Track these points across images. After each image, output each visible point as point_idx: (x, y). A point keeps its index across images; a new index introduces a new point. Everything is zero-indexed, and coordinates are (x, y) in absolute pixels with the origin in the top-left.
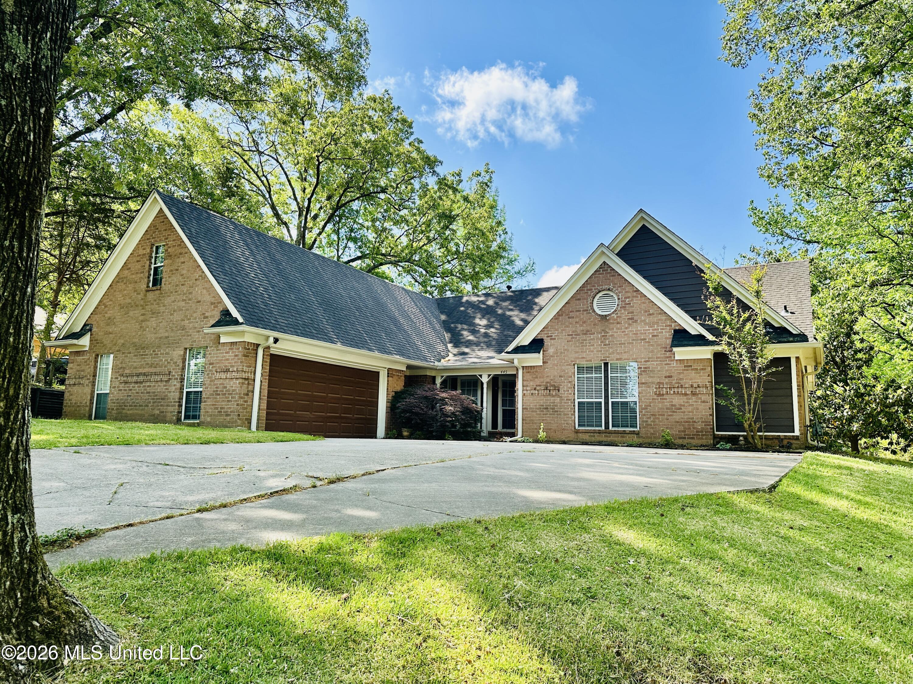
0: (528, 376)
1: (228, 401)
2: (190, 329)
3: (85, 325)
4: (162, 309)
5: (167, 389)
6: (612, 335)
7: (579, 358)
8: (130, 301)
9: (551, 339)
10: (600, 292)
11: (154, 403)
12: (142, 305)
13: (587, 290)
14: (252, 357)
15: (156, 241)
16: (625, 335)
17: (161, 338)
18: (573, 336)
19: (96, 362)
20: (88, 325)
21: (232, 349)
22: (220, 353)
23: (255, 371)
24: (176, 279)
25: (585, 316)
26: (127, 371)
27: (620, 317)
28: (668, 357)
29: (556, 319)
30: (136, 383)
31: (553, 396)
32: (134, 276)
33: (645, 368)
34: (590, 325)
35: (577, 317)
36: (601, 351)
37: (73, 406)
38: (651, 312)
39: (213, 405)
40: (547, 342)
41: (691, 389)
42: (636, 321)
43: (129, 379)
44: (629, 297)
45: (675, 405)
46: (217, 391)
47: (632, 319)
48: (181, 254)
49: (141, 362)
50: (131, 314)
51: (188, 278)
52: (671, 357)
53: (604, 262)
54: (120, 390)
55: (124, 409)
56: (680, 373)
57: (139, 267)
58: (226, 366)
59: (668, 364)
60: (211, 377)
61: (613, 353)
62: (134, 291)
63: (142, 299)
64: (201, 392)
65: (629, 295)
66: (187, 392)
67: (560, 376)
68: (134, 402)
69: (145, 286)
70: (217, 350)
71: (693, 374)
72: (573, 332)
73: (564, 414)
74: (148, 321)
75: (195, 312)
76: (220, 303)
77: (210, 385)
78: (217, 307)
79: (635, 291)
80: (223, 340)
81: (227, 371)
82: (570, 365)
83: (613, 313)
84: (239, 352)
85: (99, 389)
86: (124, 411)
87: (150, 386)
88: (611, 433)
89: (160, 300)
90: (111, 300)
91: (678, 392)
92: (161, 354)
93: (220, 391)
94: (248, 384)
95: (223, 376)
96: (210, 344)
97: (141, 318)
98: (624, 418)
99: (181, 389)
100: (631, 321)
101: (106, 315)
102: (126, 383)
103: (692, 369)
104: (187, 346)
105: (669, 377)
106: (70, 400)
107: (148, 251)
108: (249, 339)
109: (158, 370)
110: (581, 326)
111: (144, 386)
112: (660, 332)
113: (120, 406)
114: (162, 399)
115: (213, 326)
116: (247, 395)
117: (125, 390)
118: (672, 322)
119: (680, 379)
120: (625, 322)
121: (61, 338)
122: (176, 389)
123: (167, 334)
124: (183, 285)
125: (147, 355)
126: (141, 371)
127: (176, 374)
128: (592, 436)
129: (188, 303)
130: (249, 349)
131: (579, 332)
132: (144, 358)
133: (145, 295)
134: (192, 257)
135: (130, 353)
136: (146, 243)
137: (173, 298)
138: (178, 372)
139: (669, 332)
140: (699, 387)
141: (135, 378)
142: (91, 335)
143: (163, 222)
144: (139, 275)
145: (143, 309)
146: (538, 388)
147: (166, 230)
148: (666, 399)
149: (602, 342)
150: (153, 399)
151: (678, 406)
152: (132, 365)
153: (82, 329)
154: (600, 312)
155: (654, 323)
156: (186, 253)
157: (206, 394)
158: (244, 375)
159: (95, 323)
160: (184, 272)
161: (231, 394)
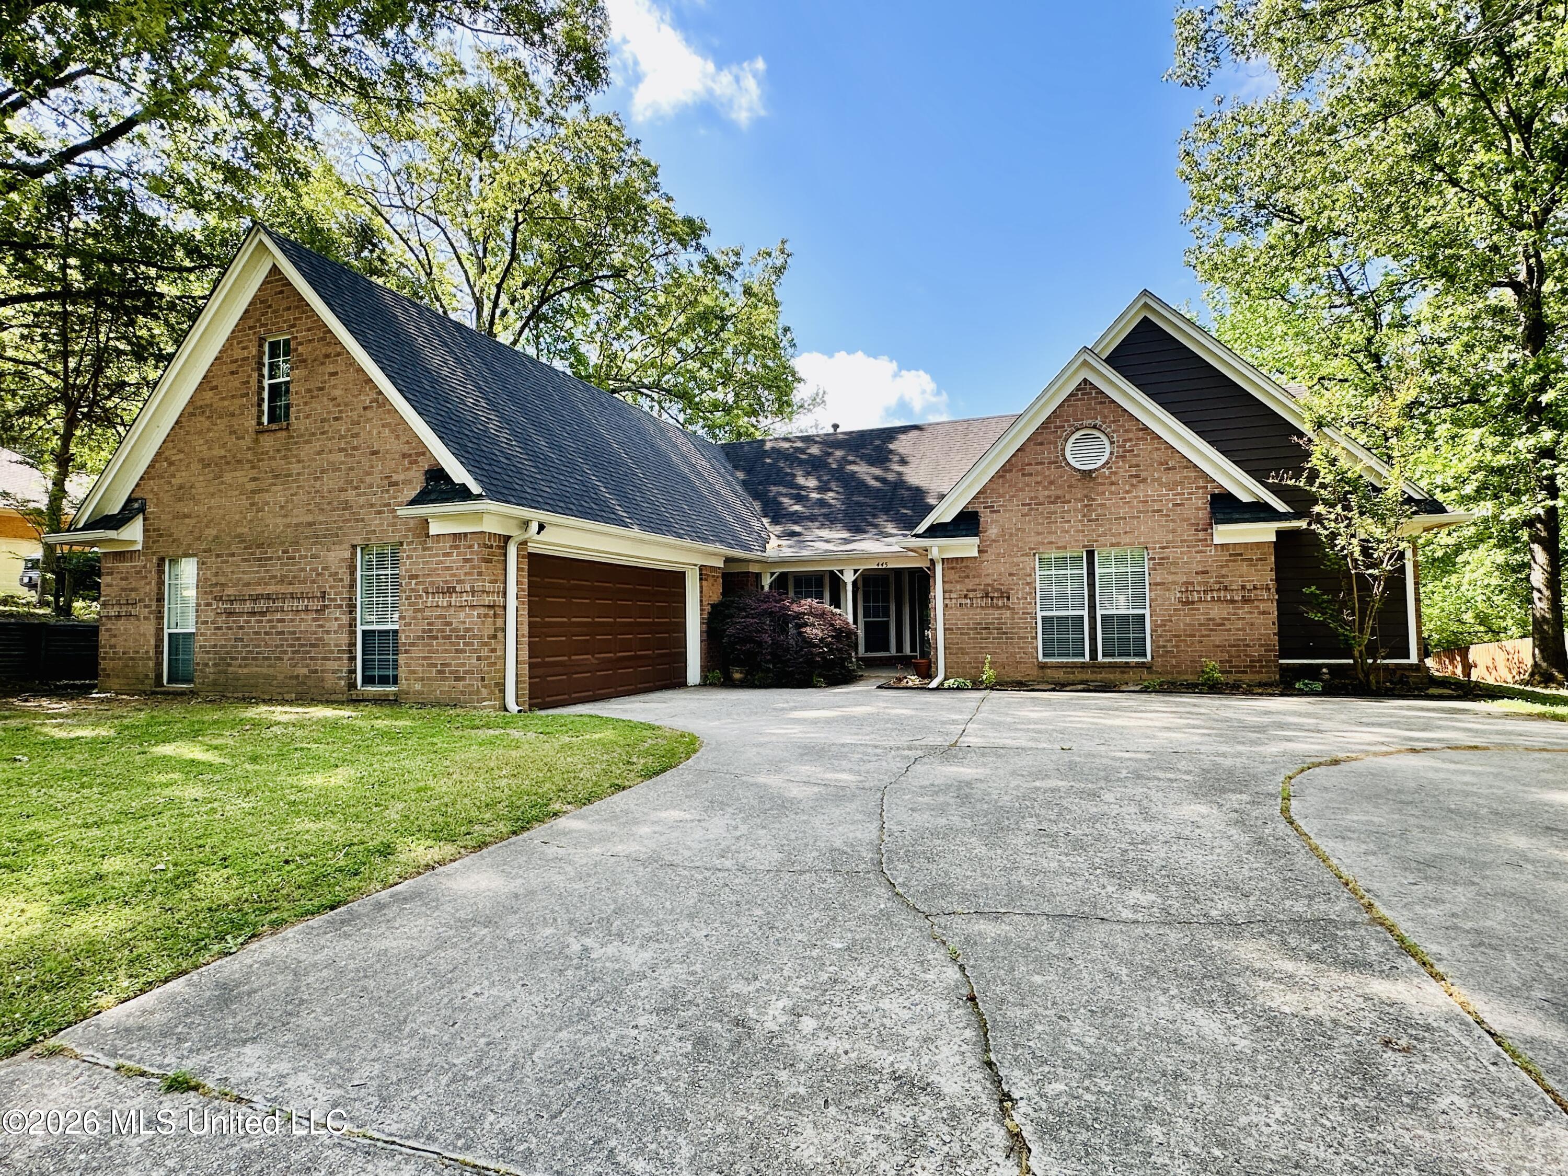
0: (953, 575)
1: (457, 651)
2: (361, 507)
3: (130, 500)
4: (295, 468)
5: (321, 626)
6: (1102, 505)
7: (1043, 543)
8: (223, 453)
9: (992, 512)
10: (1078, 430)
11: (294, 652)
12: (248, 461)
13: (1056, 427)
14: (498, 561)
15: (269, 331)
16: (1125, 503)
17: (297, 525)
18: (1032, 505)
19: (161, 572)
20: (136, 500)
21: (457, 547)
22: (430, 556)
23: (505, 588)
24: (321, 407)
25: (1053, 472)
26: (230, 591)
27: (1116, 473)
28: (1200, 541)
29: (1001, 476)
30: (253, 613)
31: (998, 608)
32: (226, 403)
33: (1162, 559)
34: (1061, 487)
35: (1037, 474)
36: (1083, 531)
37: (120, 659)
38: (1171, 464)
39: (424, 658)
40: (985, 517)
41: (1241, 594)
42: (1144, 480)
43: (237, 606)
44: (1130, 440)
45: (1213, 619)
46: (431, 631)
47: (1137, 476)
48: (327, 356)
49: (258, 572)
50: (228, 477)
51: (346, 405)
52: (1206, 540)
53: (1085, 380)
54: (219, 628)
55: (230, 665)
56: (1222, 567)
57: (237, 384)
58: (446, 582)
59: (1201, 552)
60: (414, 604)
61: (1104, 534)
62: (231, 433)
63: (249, 449)
64: (396, 632)
65: (1131, 435)
66: (364, 632)
67: (1010, 575)
68: (251, 652)
69: (254, 422)
70: (424, 549)
71: (1245, 567)
72: (1031, 499)
73: (1019, 638)
74: (267, 491)
75: (368, 474)
76: (423, 454)
77: (414, 618)
78: (416, 462)
79: (1142, 430)
80: (435, 529)
81: (451, 591)
82: (1027, 555)
83: (1103, 466)
84: (472, 553)
85: (173, 624)
86: (230, 669)
87: (282, 621)
88: (1103, 666)
89: (290, 450)
90: (181, 451)
91: (1219, 597)
92: (301, 557)
93: (438, 631)
94: (495, 615)
95: (442, 601)
96: (406, 536)
97: (252, 486)
98: (1124, 642)
99: (350, 625)
100: (1134, 481)
101: (173, 481)
102: (230, 614)
103: (1243, 560)
104: (358, 540)
105: (1203, 573)
106: (111, 647)
107: (254, 351)
108: (492, 526)
109: (297, 589)
110: (1046, 488)
111: (270, 621)
112: (1187, 499)
113: (221, 659)
114: (312, 645)
115: (413, 502)
116: (495, 637)
117: (230, 628)
118: (1208, 482)
119: (1223, 576)
120: (1124, 483)
121: (80, 525)
122: (340, 626)
123: (310, 518)
124: (336, 419)
125: (271, 558)
126: (259, 590)
127: (338, 594)
128: (1068, 673)
129: (353, 456)
130: (491, 547)
131: (1041, 499)
132: (266, 565)
133: (256, 441)
134: (351, 362)
135: (233, 555)
136: (248, 335)
137: (317, 446)
138: (341, 593)
139: (1203, 498)
140: (1255, 588)
141: (248, 606)
142: (145, 519)
143: (282, 292)
144: (237, 402)
145: (253, 468)
146: (971, 595)
147: (289, 309)
148: (1198, 609)
149: (1084, 516)
150: (292, 646)
151: (1218, 621)
152: (240, 579)
153: (124, 508)
154: (1077, 465)
155: (1176, 484)
156: (339, 354)
157: (407, 637)
158: (487, 600)
159: (151, 496)
160: (337, 393)
161: (464, 637)
